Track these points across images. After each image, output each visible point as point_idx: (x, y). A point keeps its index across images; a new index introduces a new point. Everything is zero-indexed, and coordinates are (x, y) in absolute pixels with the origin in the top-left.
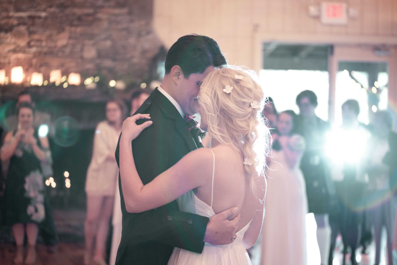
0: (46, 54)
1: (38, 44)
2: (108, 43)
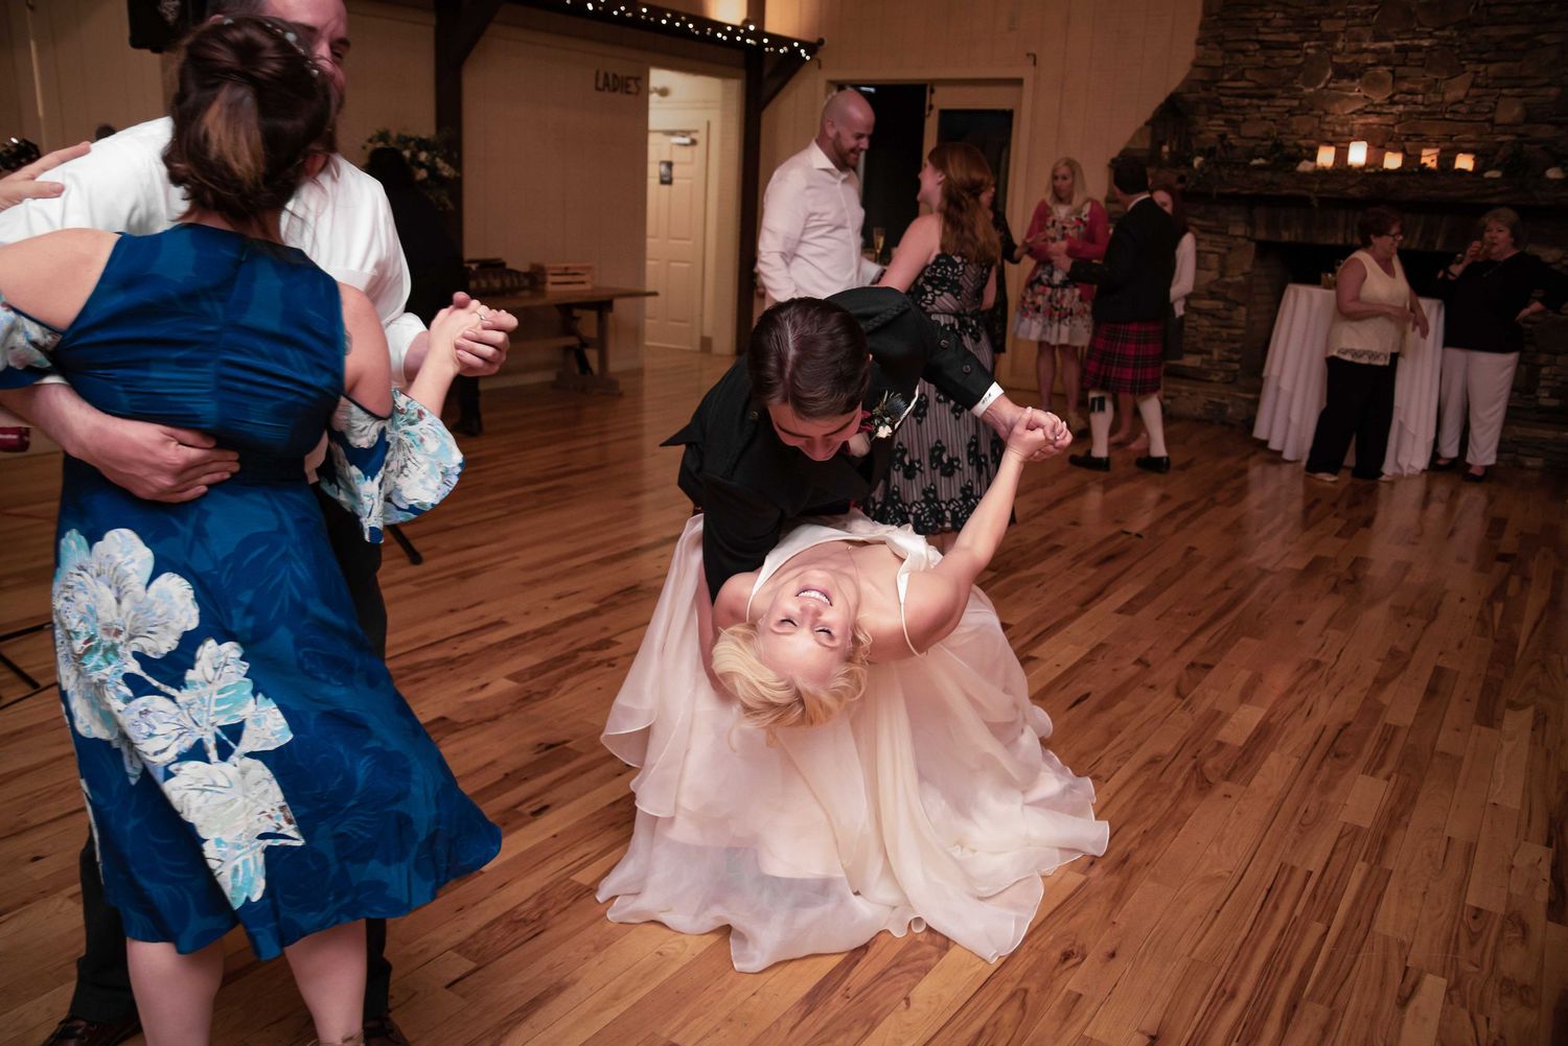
0: (1422, 113)
1: (1409, 97)
2: (1553, 91)
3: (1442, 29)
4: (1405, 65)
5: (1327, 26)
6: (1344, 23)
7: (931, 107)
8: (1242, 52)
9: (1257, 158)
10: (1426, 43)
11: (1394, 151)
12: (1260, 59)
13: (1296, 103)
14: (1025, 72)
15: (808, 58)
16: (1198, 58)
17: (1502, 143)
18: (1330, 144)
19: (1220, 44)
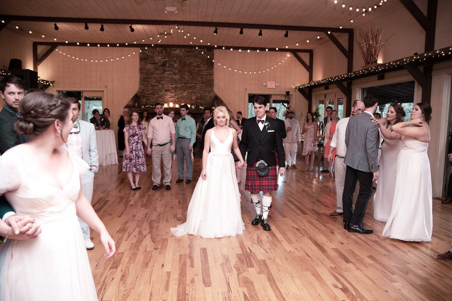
0: (180, 98)
1: (178, 95)
3: (181, 84)
4: (176, 89)
5: (162, 82)
6: (165, 82)
7: (82, 96)
8: (148, 86)
9: (154, 106)
10: (179, 86)
11: (177, 104)
12: (152, 88)
13: (159, 96)
14: (105, 89)
15: (51, 85)
16: (140, 87)
17: (193, 103)
18: (166, 103)
19: (144, 85)
